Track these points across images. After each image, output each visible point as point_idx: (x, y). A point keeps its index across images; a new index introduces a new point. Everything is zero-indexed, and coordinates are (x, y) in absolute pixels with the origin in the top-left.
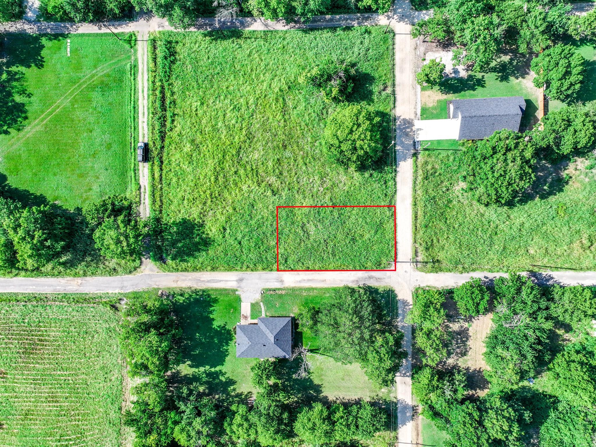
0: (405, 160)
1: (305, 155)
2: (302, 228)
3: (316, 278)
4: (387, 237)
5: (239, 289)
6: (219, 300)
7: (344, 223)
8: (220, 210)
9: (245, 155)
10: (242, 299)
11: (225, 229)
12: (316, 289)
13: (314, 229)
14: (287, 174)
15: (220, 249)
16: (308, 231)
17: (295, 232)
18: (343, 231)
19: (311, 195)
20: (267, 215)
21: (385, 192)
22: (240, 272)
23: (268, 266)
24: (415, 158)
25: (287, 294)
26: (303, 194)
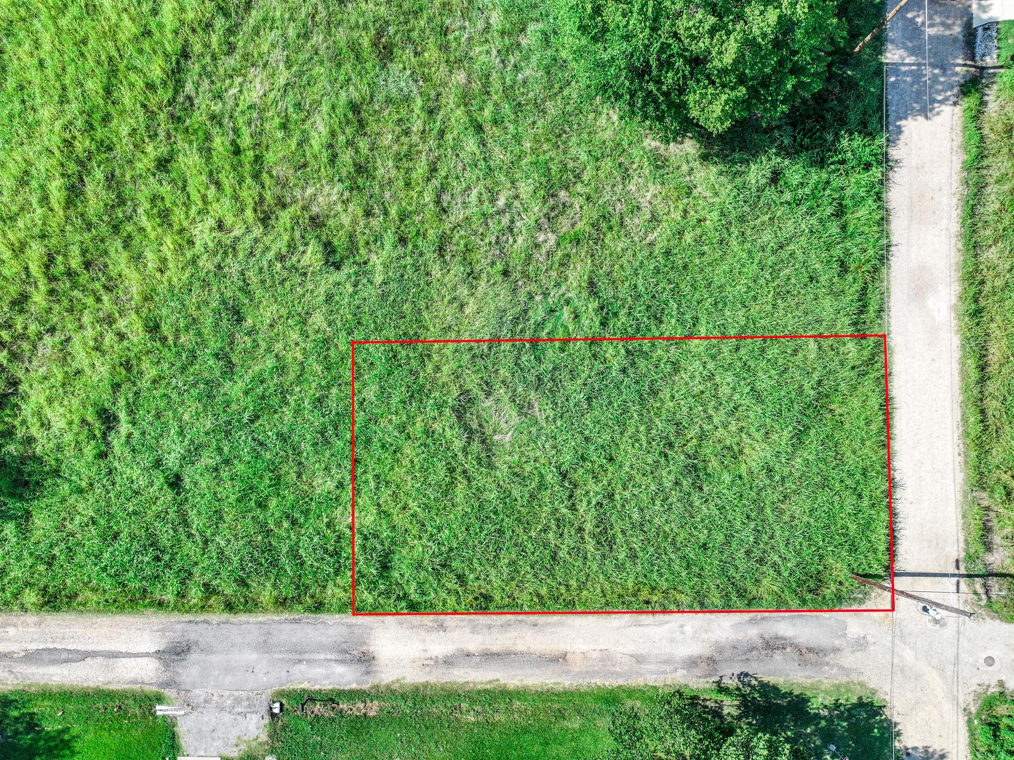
0: (926, 111)
1: (476, 86)
2: (460, 413)
3: (520, 647)
4: (851, 460)
5: (169, 693)
6: (77, 746)
7: (654, 393)
8: (90, 333)
9: (205, 84)
10: (185, 740)
11: (108, 419)
12: (520, 694)
13: (515, 420)
14: (394, 173)
15: (85, 508)
16: (488, 431)
17: (428, 432)
18: (649, 430)
19: (499, 267)
20: (300, 357)
21: (837, 251)
22: (175, 617)
23: (301, 588)
24: (971, 101)
25: (387, 719)
26: (466, 261)
